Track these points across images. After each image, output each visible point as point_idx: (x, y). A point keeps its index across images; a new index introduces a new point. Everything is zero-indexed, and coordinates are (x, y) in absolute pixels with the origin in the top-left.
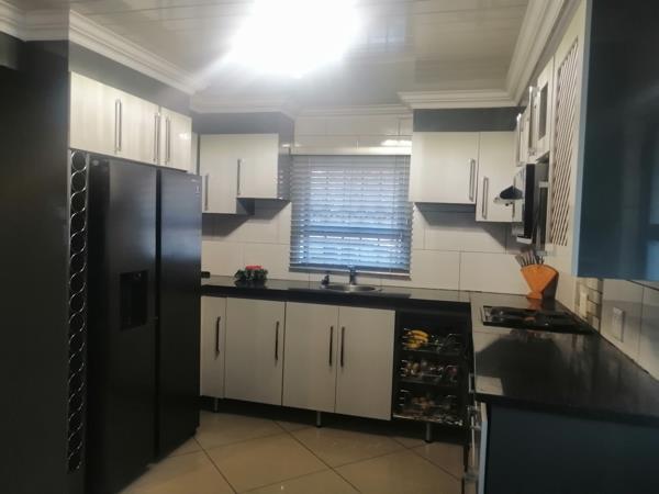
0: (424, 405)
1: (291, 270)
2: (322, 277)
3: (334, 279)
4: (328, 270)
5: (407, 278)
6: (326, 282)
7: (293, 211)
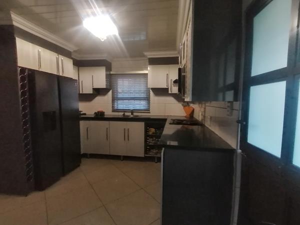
0: (154, 151)
1: (113, 112)
2: (123, 113)
3: (126, 114)
4: (124, 111)
5: (149, 113)
6: (124, 115)
7: (112, 92)
